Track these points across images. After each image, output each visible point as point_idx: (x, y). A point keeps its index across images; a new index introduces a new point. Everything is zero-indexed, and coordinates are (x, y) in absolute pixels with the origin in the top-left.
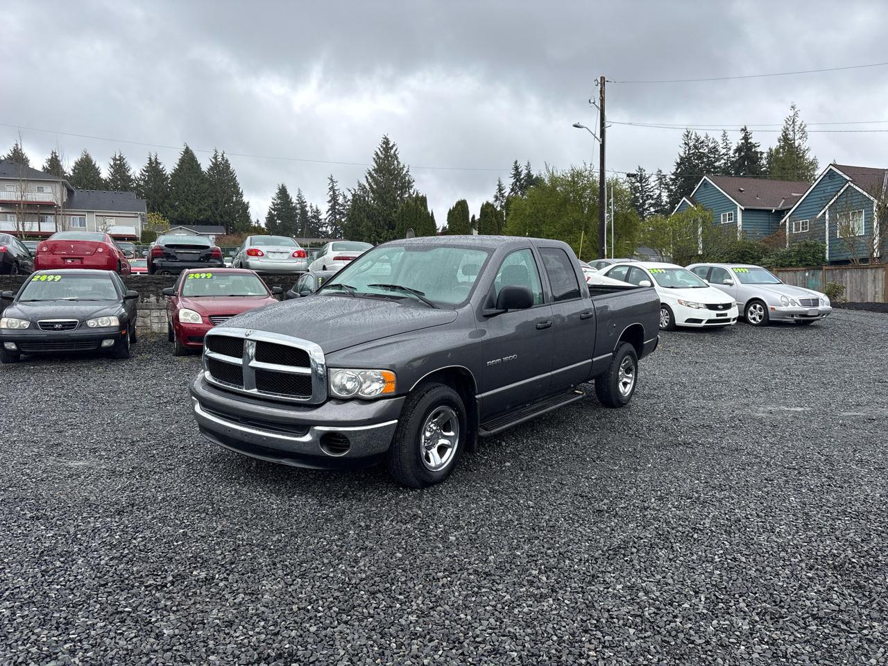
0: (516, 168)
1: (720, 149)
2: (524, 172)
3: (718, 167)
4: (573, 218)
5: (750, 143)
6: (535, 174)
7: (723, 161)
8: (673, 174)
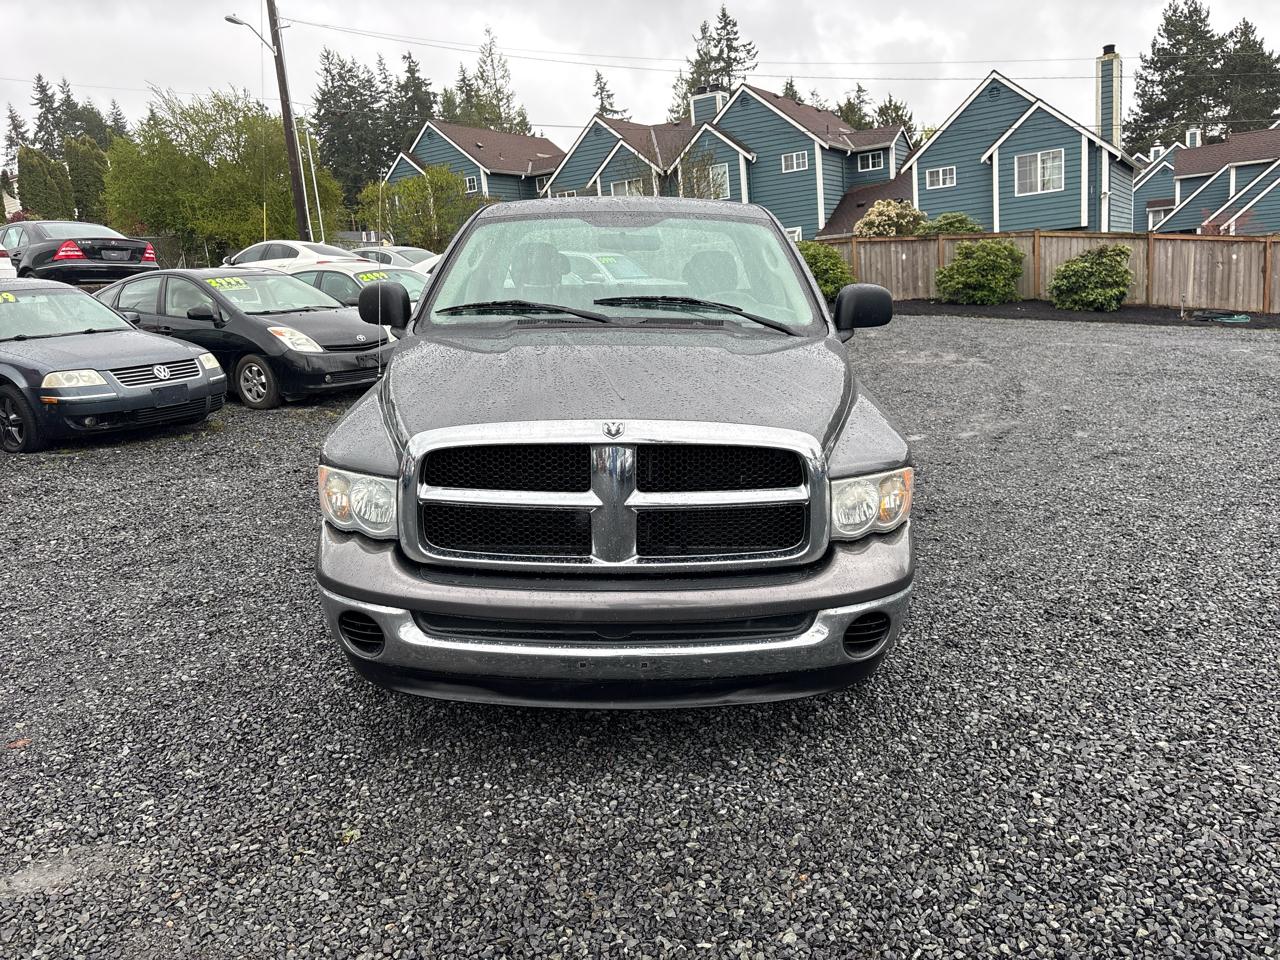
0: (42, 89)
1: (376, 82)
2: (59, 97)
3: (379, 111)
4: (235, 179)
5: (418, 78)
6: (80, 99)
7: (383, 102)
8: (314, 117)
